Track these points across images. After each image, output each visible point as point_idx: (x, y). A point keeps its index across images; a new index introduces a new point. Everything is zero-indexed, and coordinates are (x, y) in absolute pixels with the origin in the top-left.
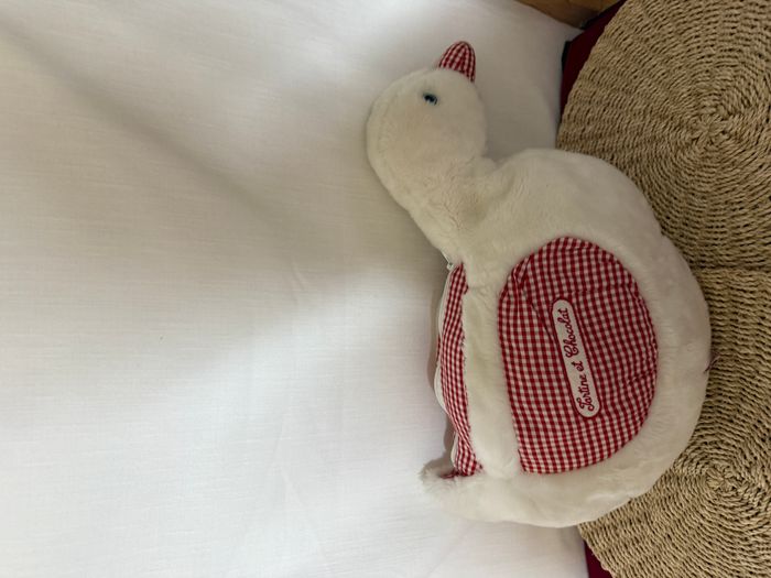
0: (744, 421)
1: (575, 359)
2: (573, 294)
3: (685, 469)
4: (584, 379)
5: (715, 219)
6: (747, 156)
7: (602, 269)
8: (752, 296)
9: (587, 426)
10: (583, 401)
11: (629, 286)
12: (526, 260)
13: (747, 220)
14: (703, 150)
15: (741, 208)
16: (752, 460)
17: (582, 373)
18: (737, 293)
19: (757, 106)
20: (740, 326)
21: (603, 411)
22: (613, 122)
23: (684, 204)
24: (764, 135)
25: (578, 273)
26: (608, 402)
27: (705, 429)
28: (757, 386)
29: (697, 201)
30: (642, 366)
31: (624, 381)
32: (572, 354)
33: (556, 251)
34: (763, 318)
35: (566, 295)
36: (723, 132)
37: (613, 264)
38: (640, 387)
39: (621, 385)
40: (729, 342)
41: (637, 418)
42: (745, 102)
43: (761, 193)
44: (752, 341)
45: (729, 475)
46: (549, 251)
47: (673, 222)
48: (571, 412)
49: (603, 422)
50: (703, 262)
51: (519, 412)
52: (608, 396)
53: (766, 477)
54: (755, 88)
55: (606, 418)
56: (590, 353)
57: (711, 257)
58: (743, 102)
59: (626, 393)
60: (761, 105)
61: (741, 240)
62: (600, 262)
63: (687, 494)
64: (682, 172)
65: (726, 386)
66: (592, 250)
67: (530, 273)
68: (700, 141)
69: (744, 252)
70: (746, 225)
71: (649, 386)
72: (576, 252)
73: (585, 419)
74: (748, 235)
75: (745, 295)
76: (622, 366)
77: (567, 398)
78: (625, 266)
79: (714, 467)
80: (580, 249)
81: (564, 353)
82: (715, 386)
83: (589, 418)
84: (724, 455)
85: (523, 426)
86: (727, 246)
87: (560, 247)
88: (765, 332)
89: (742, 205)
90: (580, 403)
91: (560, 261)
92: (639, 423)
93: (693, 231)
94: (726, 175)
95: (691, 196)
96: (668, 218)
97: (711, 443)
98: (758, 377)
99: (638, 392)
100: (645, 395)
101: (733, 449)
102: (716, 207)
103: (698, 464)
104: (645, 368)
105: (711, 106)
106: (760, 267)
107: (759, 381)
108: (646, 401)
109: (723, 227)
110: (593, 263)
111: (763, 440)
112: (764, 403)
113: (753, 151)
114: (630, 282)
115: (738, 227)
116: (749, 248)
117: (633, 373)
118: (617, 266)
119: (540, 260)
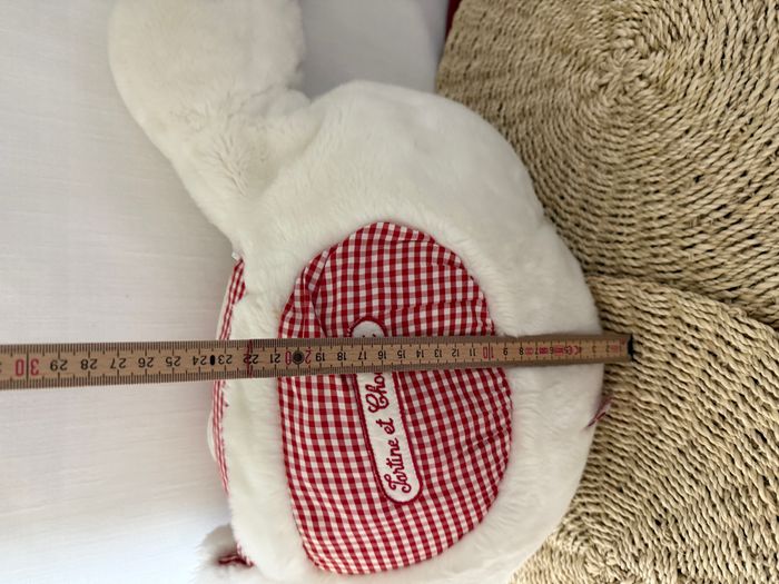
0: (636, 493)
1: (383, 415)
2: (387, 311)
3: (559, 543)
4: (395, 446)
5: (621, 204)
6: (669, 114)
7: (436, 275)
8: (661, 322)
9: (401, 515)
10: (394, 478)
11: (474, 303)
12: (325, 254)
13: (662, 209)
14: (613, 102)
15: (657, 192)
16: (642, 547)
17: (392, 437)
18: (642, 316)
19: (689, 38)
20: (645, 363)
21: (426, 493)
22: (503, 55)
23: (584, 180)
24: (696, 82)
25: (399, 279)
26: (435, 480)
27: (588, 495)
28: (657, 448)
29: (601, 177)
30: (488, 424)
31: (458, 446)
32: (378, 408)
33: (370, 242)
34: (674, 355)
35: (375, 313)
36: (641, 77)
37: (453, 268)
38: (484, 456)
39: (455, 454)
40: (629, 383)
41: (481, 501)
42: (674, 33)
43: (684, 172)
44: (657, 385)
45: (611, 563)
46: (358, 242)
47: (569, 204)
48: (375, 495)
49: (426, 508)
50: (602, 264)
51: (299, 493)
52: (433, 471)
53: (657, 572)
54: (688, 11)
55: (430, 502)
56: (406, 406)
57: (613, 258)
58: (670, 32)
59: (463, 466)
60: (694, 37)
61: (652, 239)
62: (435, 265)
63: (560, 574)
64: (584, 134)
65: (618, 441)
66: (424, 244)
67: (328, 276)
68: (610, 88)
69: (655, 256)
70: (661, 217)
71: (499, 452)
72: (399, 246)
73: (398, 505)
74: (663, 232)
75: (652, 321)
76: (454, 425)
77: (369, 475)
78: (470, 273)
79: (595, 548)
80: (406, 242)
81: (366, 406)
82: (605, 439)
83: (406, 503)
84: (608, 534)
85: (307, 513)
86: (635, 246)
87: (377, 236)
88: (674, 376)
89: (658, 187)
90: (390, 481)
91: (375, 258)
92: (483, 508)
93: (592, 218)
94: (641, 141)
95: (593, 168)
96: (562, 198)
97: (593, 515)
98: (660, 437)
99: (481, 463)
100: (493, 467)
101: (619, 528)
102: (625, 187)
103: (576, 539)
104: (493, 427)
105: (627, 37)
106: (675, 281)
107: (661, 441)
108: (495, 475)
109: (631, 216)
110: (423, 265)
111: (658, 523)
112: (663, 473)
113: (677, 107)
114: (476, 298)
115: (651, 219)
116: (662, 251)
117: (473, 435)
118: (459, 272)
119: (345, 255)
